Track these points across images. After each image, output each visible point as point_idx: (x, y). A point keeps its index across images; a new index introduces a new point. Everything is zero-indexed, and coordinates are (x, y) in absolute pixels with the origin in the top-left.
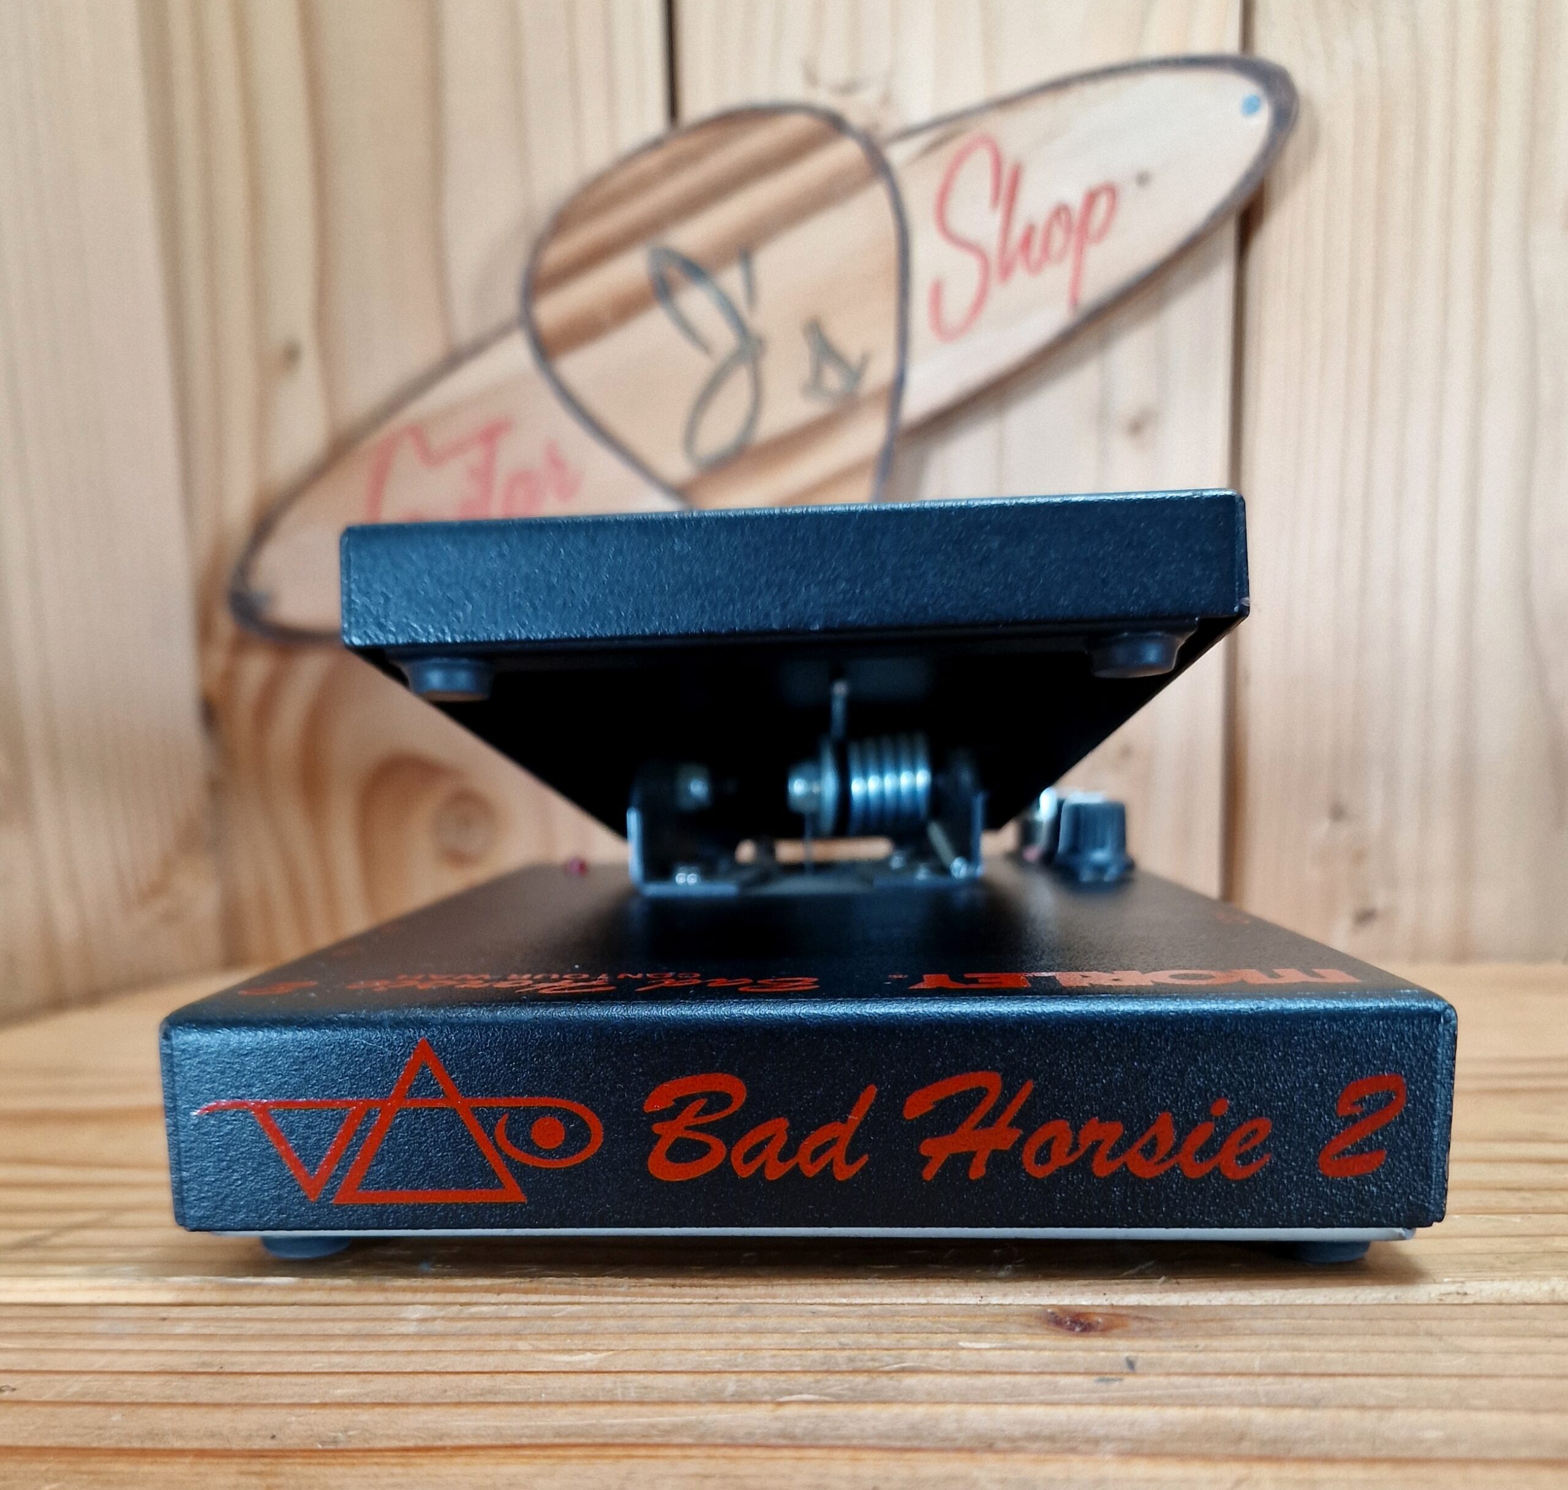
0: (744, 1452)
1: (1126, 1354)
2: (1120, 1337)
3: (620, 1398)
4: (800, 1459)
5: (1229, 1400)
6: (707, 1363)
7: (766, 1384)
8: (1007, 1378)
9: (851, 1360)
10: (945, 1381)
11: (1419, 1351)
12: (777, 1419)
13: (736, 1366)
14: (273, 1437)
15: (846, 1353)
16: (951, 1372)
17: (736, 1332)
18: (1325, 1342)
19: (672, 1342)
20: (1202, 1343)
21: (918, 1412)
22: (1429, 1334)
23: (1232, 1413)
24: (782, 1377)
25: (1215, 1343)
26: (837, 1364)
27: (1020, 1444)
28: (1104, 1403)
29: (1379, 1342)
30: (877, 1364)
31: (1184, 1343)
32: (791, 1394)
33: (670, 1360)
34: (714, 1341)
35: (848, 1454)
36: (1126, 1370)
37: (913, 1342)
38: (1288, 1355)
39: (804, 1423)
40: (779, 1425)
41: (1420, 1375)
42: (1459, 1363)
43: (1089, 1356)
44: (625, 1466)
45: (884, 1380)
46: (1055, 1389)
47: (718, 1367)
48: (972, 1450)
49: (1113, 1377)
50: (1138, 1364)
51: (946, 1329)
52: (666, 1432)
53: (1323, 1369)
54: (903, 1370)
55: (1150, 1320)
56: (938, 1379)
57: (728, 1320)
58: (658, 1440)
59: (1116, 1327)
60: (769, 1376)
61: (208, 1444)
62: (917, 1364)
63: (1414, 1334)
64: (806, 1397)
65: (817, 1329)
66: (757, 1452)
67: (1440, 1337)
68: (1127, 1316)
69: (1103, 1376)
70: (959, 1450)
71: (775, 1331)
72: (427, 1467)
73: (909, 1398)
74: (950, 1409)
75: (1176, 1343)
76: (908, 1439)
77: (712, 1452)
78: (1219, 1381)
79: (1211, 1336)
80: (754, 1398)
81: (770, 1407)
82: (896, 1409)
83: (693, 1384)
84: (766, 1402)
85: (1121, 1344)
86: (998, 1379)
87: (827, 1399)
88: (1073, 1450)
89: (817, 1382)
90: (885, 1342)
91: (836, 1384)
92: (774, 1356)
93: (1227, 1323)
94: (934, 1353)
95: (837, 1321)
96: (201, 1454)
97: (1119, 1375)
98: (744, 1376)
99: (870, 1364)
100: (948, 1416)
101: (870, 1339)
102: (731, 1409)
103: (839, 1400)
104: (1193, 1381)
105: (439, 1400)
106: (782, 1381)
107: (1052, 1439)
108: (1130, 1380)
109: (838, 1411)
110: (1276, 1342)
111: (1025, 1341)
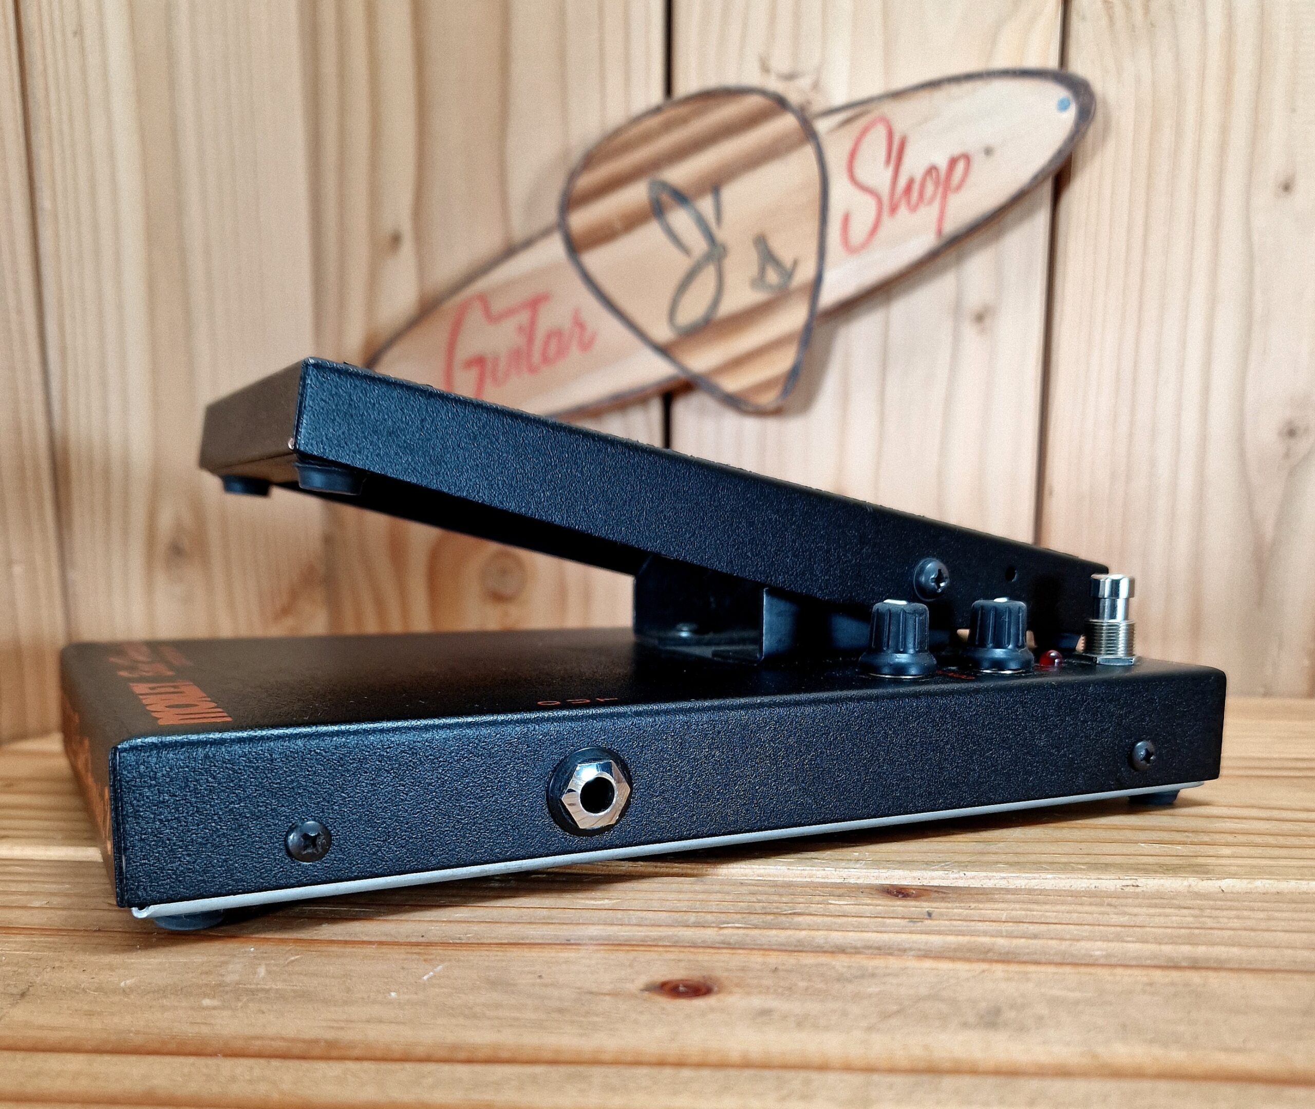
0: (701, 950)
1: (927, 909)
2: (926, 901)
3: (627, 923)
4: (733, 954)
5: (985, 933)
6: (677, 907)
7: (713, 918)
8: (855, 919)
9: (764, 908)
10: (819, 920)
11: (1103, 913)
12: (719, 935)
13: (696, 909)
14: (423, 936)
15: (761, 904)
16: (823, 915)
17: (696, 892)
18: (1047, 907)
19: (656, 896)
20: (973, 905)
21: (803, 934)
22: (1109, 905)
23: (986, 940)
24: (723, 915)
25: (981, 906)
26: (756, 910)
27: (861, 950)
28: (911, 932)
29: (1079, 908)
30: (779, 910)
31: (962, 905)
32: (728, 923)
33: (656, 905)
34: (681, 896)
35: (761, 952)
36: (926, 917)
37: (801, 900)
38: (1023, 912)
39: (736, 937)
40: (722, 938)
41: (1099, 925)
42: (1124, 919)
43: (906, 910)
44: (632, 955)
45: (783, 918)
46: (884, 925)
47: (684, 909)
48: (833, 952)
49: (918, 920)
50: (933, 915)
51: (822, 894)
52: (655, 940)
53: (1043, 920)
54: (794, 914)
55: (945, 893)
56: (815, 918)
57: (690, 886)
58: (649, 943)
59: (923, 895)
60: (715, 914)
61: (384, 939)
62: (803, 911)
63: (1101, 905)
64: (737, 925)
65: (744, 892)
66: (708, 950)
67: (1115, 907)
68: (931, 890)
69: (912, 920)
70: (825, 952)
71: (720, 892)
72: (515, 952)
73: (798, 928)
74: (821, 933)
75: (958, 905)
76: (796, 946)
77: (682, 949)
78: (980, 924)
79: (978, 901)
80: (707, 925)
81: (716, 929)
82: (789, 932)
83: (670, 917)
84: (713, 927)
85: (925, 904)
86: (850, 919)
87: (750, 926)
88: (891, 954)
89: (743, 918)
90: (784, 899)
91: (754, 919)
92: (718, 905)
93: (990, 896)
94: (813, 905)
95: (756, 888)
96: (381, 943)
97: (922, 920)
98: (700, 914)
99: (775, 910)
100: (820, 937)
101: (776, 898)
102: (693, 929)
103: (756, 927)
104: (965, 923)
105: (519, 921)
106: (723, 917)
107: (879, 948)
108: (928, 922)
109: (756, 932)
110: (1017, 906)
111: (869, 902)
